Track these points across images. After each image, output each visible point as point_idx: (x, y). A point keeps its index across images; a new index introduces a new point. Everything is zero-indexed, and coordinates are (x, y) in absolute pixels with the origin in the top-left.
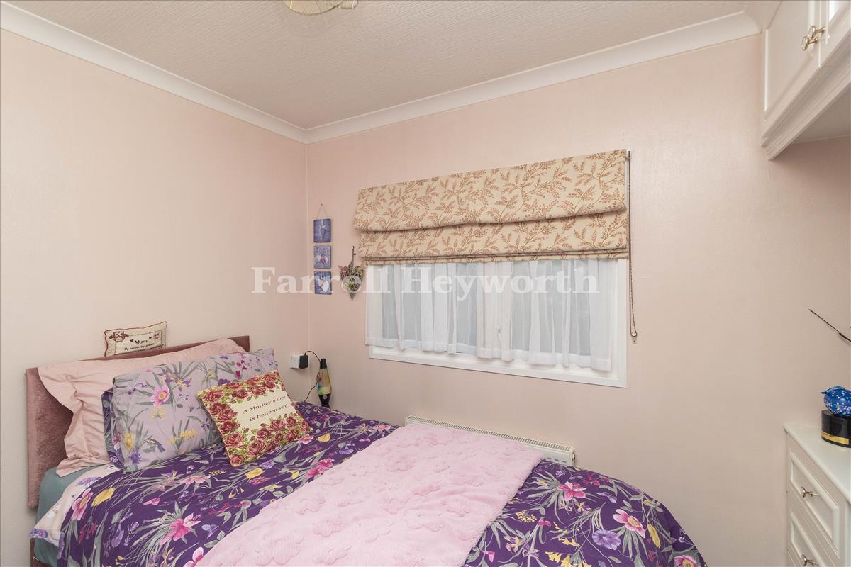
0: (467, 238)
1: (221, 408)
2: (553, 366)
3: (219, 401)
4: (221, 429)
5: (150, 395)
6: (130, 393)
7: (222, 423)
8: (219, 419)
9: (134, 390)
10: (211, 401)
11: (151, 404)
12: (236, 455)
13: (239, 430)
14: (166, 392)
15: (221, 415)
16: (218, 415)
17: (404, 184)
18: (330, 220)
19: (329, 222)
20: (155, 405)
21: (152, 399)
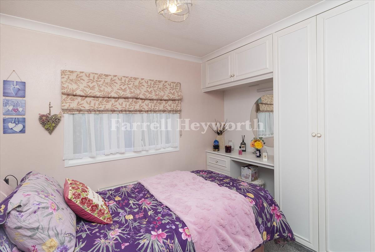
0: (131, 103)
1: (85, 200)
2: (160, 149)
3: (82, 197)
4: (90, 211)
5: (47, 208)
6: (35, 212)
7: (90, 208)
8: (87, 206)
9: (39, 208)
10: (78, 198)
11: (52, 213)
12: (108, 218)
13: (100, 207)
14: (52, 203)
15: (87, 204)
16: (86, 204)
17: (96, 74)
18: (25, 83)
19: (24, 84)
20: (54, 213)
21: (50, 211)
